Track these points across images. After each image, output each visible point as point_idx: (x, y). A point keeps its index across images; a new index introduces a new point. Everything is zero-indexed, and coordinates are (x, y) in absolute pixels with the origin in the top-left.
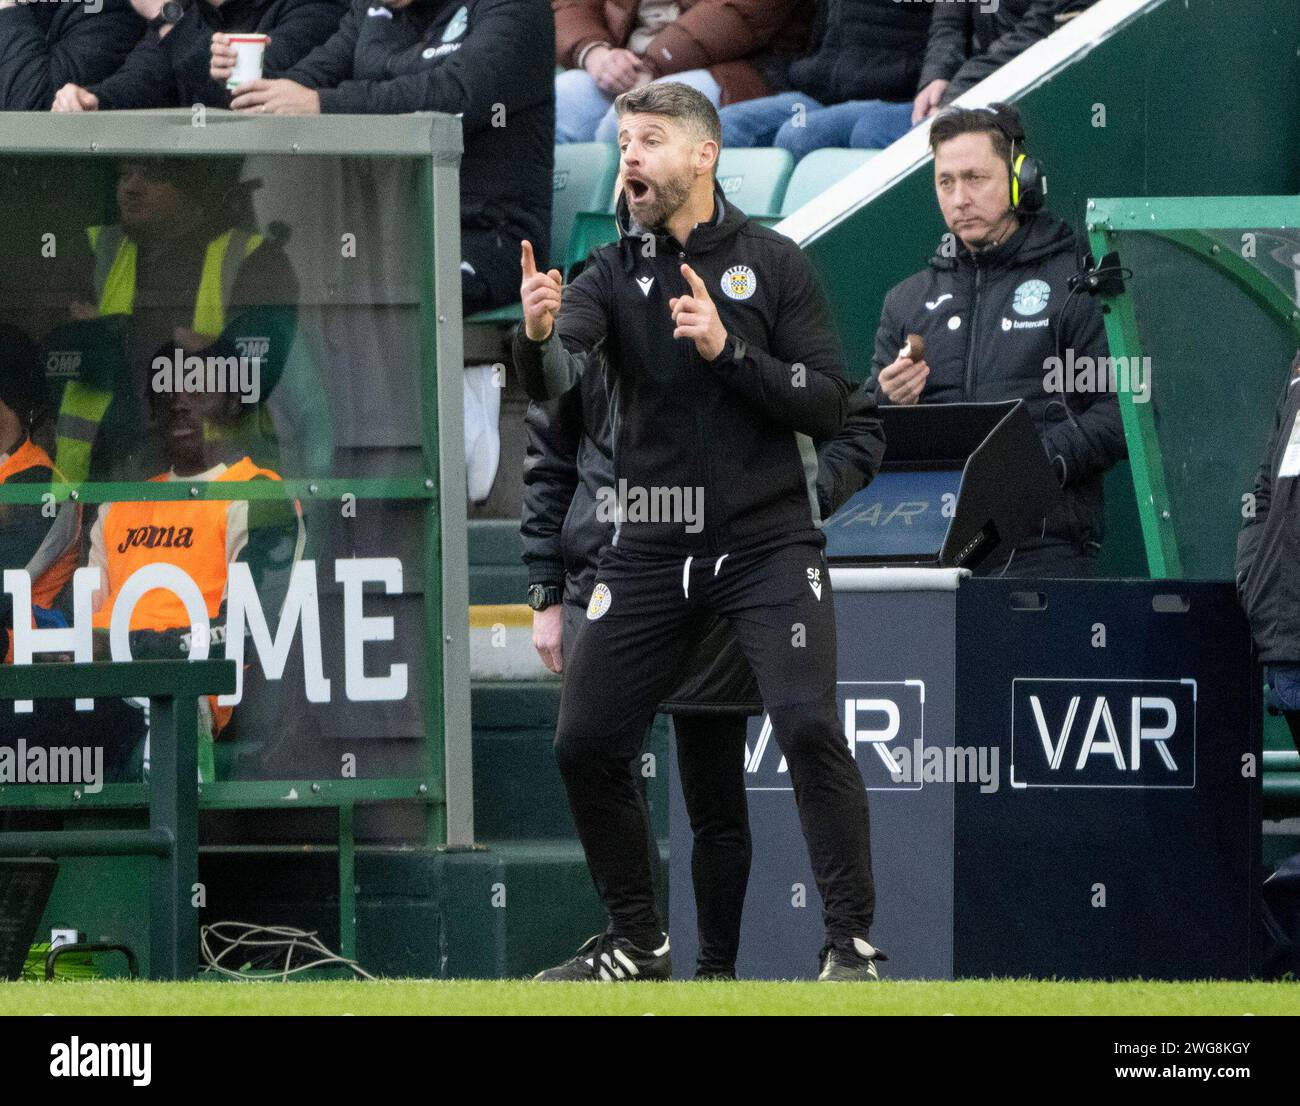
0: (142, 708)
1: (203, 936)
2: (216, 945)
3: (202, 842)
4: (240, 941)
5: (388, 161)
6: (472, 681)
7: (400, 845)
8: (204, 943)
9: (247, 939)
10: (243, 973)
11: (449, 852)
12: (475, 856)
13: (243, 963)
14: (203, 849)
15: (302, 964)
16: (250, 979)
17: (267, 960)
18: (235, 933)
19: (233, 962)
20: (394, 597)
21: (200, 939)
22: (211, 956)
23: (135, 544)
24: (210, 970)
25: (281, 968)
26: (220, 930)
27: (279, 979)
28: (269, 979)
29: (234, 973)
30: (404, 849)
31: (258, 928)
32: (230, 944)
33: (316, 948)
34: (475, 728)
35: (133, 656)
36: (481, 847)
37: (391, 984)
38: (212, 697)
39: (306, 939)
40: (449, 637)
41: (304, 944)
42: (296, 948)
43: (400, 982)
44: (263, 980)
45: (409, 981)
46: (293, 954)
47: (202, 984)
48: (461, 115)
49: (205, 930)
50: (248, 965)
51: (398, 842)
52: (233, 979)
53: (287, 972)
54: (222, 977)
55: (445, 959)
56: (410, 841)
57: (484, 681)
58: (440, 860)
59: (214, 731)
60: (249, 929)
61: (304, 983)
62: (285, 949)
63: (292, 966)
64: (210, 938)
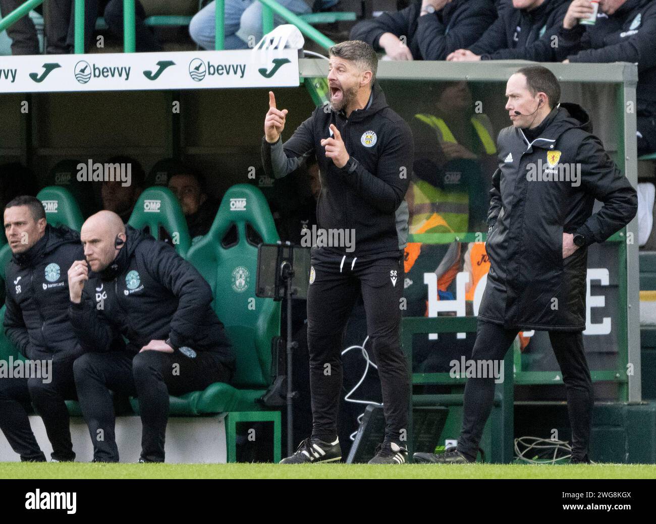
1: (516, 443)
2: (522, 448)
3: (515, 400)
4: (533, 446)
5: (603, 85)
6: (641, 326)
7: (608, 402)
8: (516, 447)
9: (536, 445)
10: (535, 460)
11: (629, 405)
12: (642, 407)
13: (534, 456)
14: (515, 403)
15: (562, 456)
16: (538, 464)
17: (545, 454)
18: (530, 442)
19: (530, 455)
20: (605, 287)
21: (514, 445)
22: (520, 453)
23: (485, 261)
24: (519, 459)
25: (551, 458)
26: (523, 440)
27: (551, 463)
28: (546, 463)
29: (530, 461)
30: (609, 403)
31: (541, 440)
32: (527, 447)
33: (568, 449)
34: (642, 347)
36: (644, 403)
37: (603, 466)
38: (521, 333)
39: (563, 445)
40: (630, 306)
41: (563, 447)
42: (559, 449)
43: (607, 465)
44: (544, 464)
45: (611, 465)
46: (557, 451)
47: (515, 465)
48: (637, 64)
49: (516, 441)
50: (537, 457)
51: (606, 400)
52: (530, 463)
53: (554, 460)
54: (524, 463)
55: (627, 454)
56: (611, 400)
57: (646, 326)
58: (625, 408)
59: (521, 348)
60: (537, 440)
61: (563, 465)
62: (555, 448)
63: (556, 458)
64: (519, 444)
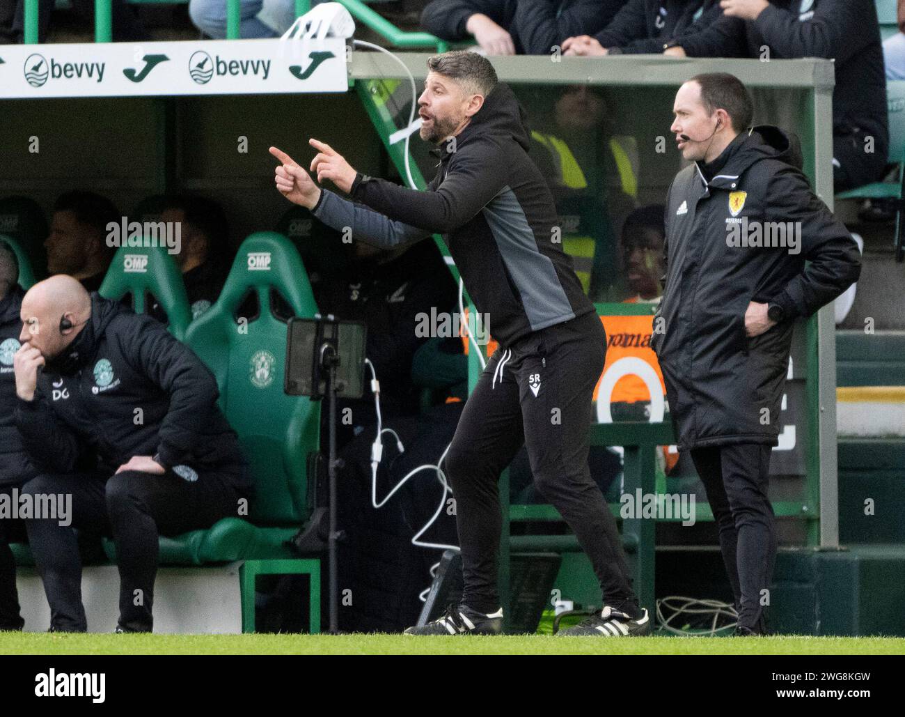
0: (618, 455)
1: (658, 606)
2: (667, 613)
3: (658, 543)
4: (683, 609)
5: (784, 91)
6: (838, 438)
7: (790, 547)
8: (659, 611)
9: (687, 608)
10: (686, 630)
11: (822, 551)
12: (839, 554)
13: (685, 624)
14: (657, 548)
15: (724, 625)
16: (689, 636)
17: (700, 623)
18: (679, 604)
19: (678, 623)
21: (656, 608)
22: (663, 618)
23: (614, 345)
24: (663, 629)
25: (709, 627)
26: (668, 602)
27: (708, 635)
28: (702, 635)
29: (678, 631)
30: (793, 549)
31: (694, 601)
32: (675, 612)
33: (732, 614)
34: (840, 469)
35: (613, 420)
36: (843, 548)
37: (783, 639)
38: (665, 447)
39: (726, 609)
40: (823, 408)
41: (724, 612)
42: (720, 616)
43: (790, 637)
44: (698, 636)
45: (796, 637)
46: (718, 619)
47: (657, 638)
48: (833, 60)
49: (659, 602)
50: (688, 626)
51: (788, 544)
52: (678, 635)
53: (714, 630)
54: (670, 634)
55: (819, 623)
56: (796, 544)
57: (846, 437)
58: (816, 556)
59: (666, 470)
60: (689, 602)
61: (726, 638)
62: (712, 616)
63: (717, 627)
64: (663, 608)
